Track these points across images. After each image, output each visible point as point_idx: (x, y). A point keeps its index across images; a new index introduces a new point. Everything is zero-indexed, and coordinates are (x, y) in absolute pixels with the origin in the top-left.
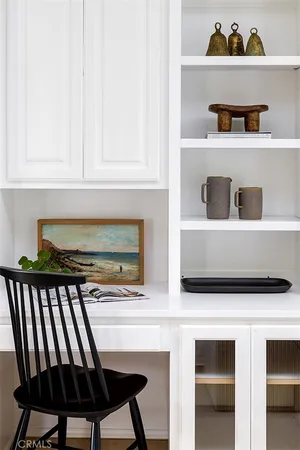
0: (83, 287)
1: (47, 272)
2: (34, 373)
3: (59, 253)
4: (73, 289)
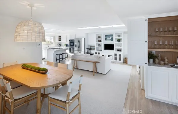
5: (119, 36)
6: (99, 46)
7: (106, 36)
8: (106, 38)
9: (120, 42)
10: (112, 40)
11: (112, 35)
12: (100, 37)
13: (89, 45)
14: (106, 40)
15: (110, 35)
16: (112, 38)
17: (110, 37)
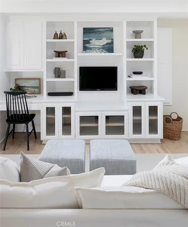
0: (26, 95)
1: (16, 91)
2: (10, 115)
3: (20, 87)
4: (23, 95)
5: (137, 34)
6: (59, 77)
7: (87, 31)
8: (85, 42)
9: (141, 57)
10: (109, 48)
11: (111, 30)
12: (62, 36)
13: (9, 74)
14: (85, 49)
15: (101, 30)
16: (110, 41)
17: (100, 35)
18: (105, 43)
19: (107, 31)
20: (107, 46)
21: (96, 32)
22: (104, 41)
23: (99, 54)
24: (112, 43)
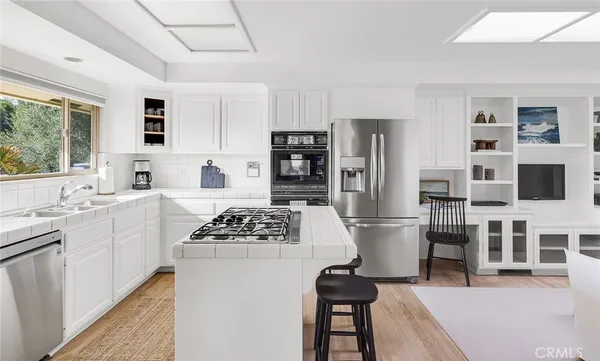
7: (523, 112)
10: (553, 137)
11: (554, 111)
15: (538, 110)
16: (553, 127)
17: (537, 118)
18: (546, 130)
19: (546, 112)
20: (549, 134)
21: (530, 114)
22: (544, 127)
23: (538, 145)
24: (557, 129)
